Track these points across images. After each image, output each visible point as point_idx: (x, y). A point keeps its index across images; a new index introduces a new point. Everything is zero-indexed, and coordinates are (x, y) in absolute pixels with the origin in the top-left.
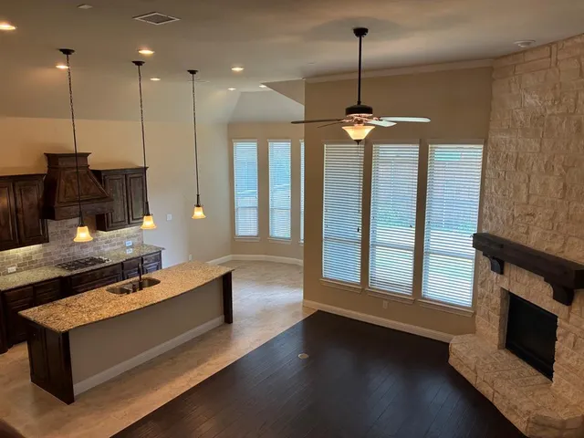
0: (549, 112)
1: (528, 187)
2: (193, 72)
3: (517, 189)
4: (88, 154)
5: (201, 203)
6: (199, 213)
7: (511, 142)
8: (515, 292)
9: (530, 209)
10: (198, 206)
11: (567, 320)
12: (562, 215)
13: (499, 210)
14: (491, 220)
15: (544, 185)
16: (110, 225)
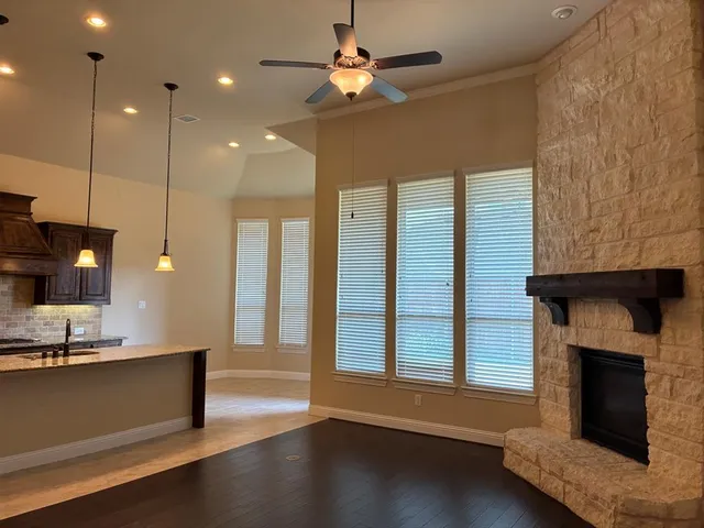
0: (603, 93)
1: (588, 196)
2: (171, 87)
3: (575, 206)
4: (33, 198)
5: (169, 251)
6: (165, 264)
7: (563, 149)
8: (584, 344)
9: (592, 224)
10: (165, 254)
11: (657, 357)
12: (633, 213)
13: (556, 240)
14: (548, 258)
15: (607, 184)
16: (52, 296)
